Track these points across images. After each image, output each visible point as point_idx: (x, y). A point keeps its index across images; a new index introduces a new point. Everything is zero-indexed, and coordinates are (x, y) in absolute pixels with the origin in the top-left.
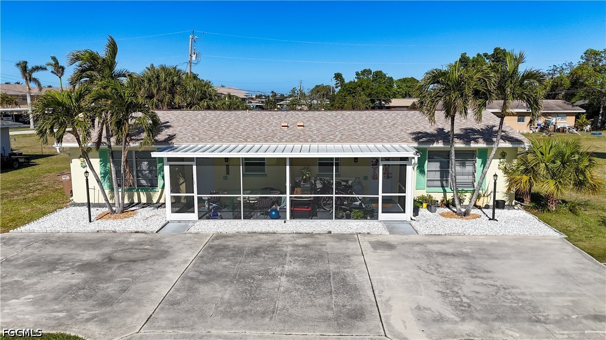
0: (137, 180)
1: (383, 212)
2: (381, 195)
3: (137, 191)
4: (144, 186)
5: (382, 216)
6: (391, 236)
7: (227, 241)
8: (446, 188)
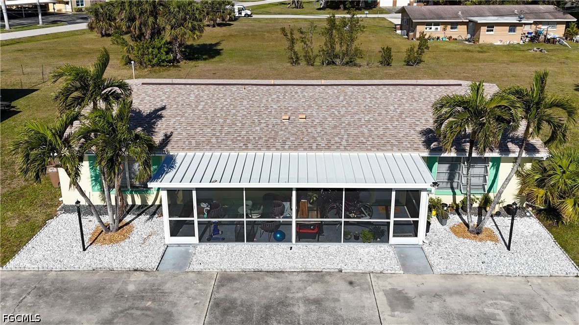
0: (131, 182)
1: (394, 236)
2: (392, 220)
3: (131, 193)
4: (137, 187)
5: (393, 240)
6: (406, 276)
7: (233, 290)
8: (456, 191)
